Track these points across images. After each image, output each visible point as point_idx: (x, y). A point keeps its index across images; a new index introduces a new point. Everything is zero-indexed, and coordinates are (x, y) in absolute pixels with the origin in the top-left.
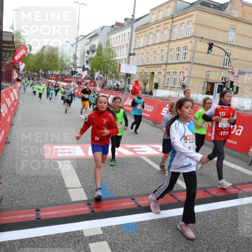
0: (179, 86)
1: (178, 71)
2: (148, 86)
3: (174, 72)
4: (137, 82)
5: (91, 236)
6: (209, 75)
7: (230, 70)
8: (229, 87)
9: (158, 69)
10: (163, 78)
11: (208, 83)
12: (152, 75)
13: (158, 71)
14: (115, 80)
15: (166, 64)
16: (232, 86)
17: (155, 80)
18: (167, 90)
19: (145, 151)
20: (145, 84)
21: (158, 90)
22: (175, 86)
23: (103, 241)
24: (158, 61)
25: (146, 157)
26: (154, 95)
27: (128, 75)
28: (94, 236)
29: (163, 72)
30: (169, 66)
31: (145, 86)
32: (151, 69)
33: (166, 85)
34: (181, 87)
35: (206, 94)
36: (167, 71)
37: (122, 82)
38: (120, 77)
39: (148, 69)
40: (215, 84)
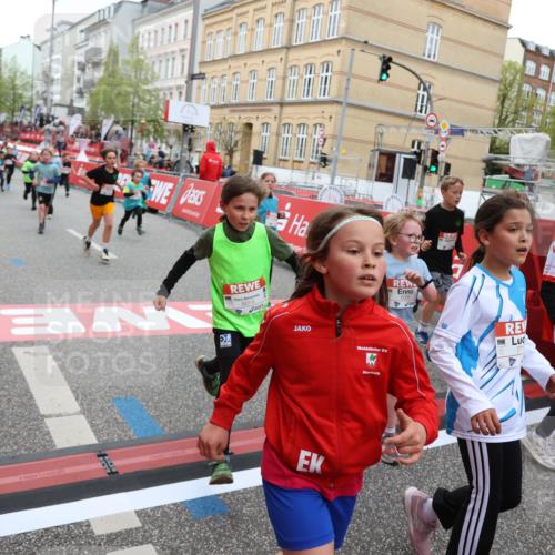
0: (314, 160)
1: (311, 123)
2: (237, 157)
3: (299, 125)
4: (211, 148)
5: (111, 534)
6: (381, 134)
7: (432, 124)
8: (428, 164)
9: (261, 115)
10: (274, 137)
11: (381, 154)
12: (247, 131)
13: (261, 121)
14: (155, 139)
15: (282, 104)
16: (435, 162)
17: (256, 144)
18: (283, 167)
20: (230, 153)
21: (259, 167)
22: (302, 159)
23: (142, 544)
24: (262, 96)
27: (188, 129)
28: (119, 534)
29: (274, 125)
30: (287, 110)
31: (231, 157)
32: (243, 115)
33: (281, 157)
34: (317, 161)
35: (376, 180)
36: (283, 122)
37: (171, 147)
38: (166, 133)
39: (236, 115)
40: (398, 155)
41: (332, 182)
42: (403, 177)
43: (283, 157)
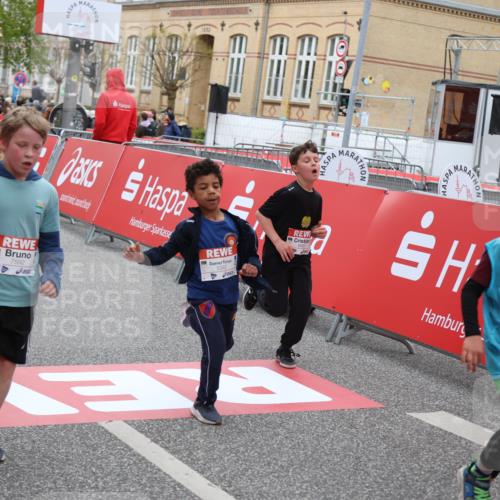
0: (324, 102)
1: (323, 33)
3: (302, 38)
4: (116, 80)
6: (457, 53)
9: (229, 20)
10: (253, 62)
11: (451, 89)
12: (204, 49)
13: (229, 32)
17: (219, 75)
19: (129, 397)
20: (171, 90)
21: (222, 117)
22: (306, 100)
25: (131, 423)
26: (209, 142)
27: (79, 46)
29: (254, 39)
31: (172, 99)
32: (196, 21)
33: (267, 98)
34: (334, 104)
35: (440, 138)
36: (272, 32)
37: (59, 81)
38: (50, 57)
39: (184, 21)
40: (483, 91)
41: (346, 143)
42: (492, 132)
43: (270, 98)
